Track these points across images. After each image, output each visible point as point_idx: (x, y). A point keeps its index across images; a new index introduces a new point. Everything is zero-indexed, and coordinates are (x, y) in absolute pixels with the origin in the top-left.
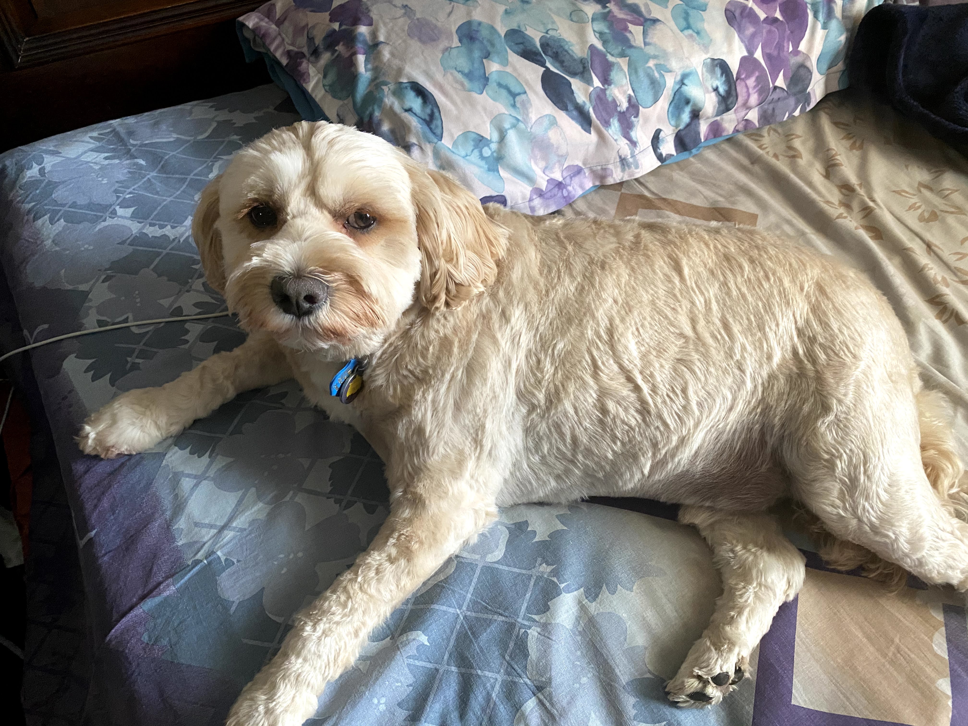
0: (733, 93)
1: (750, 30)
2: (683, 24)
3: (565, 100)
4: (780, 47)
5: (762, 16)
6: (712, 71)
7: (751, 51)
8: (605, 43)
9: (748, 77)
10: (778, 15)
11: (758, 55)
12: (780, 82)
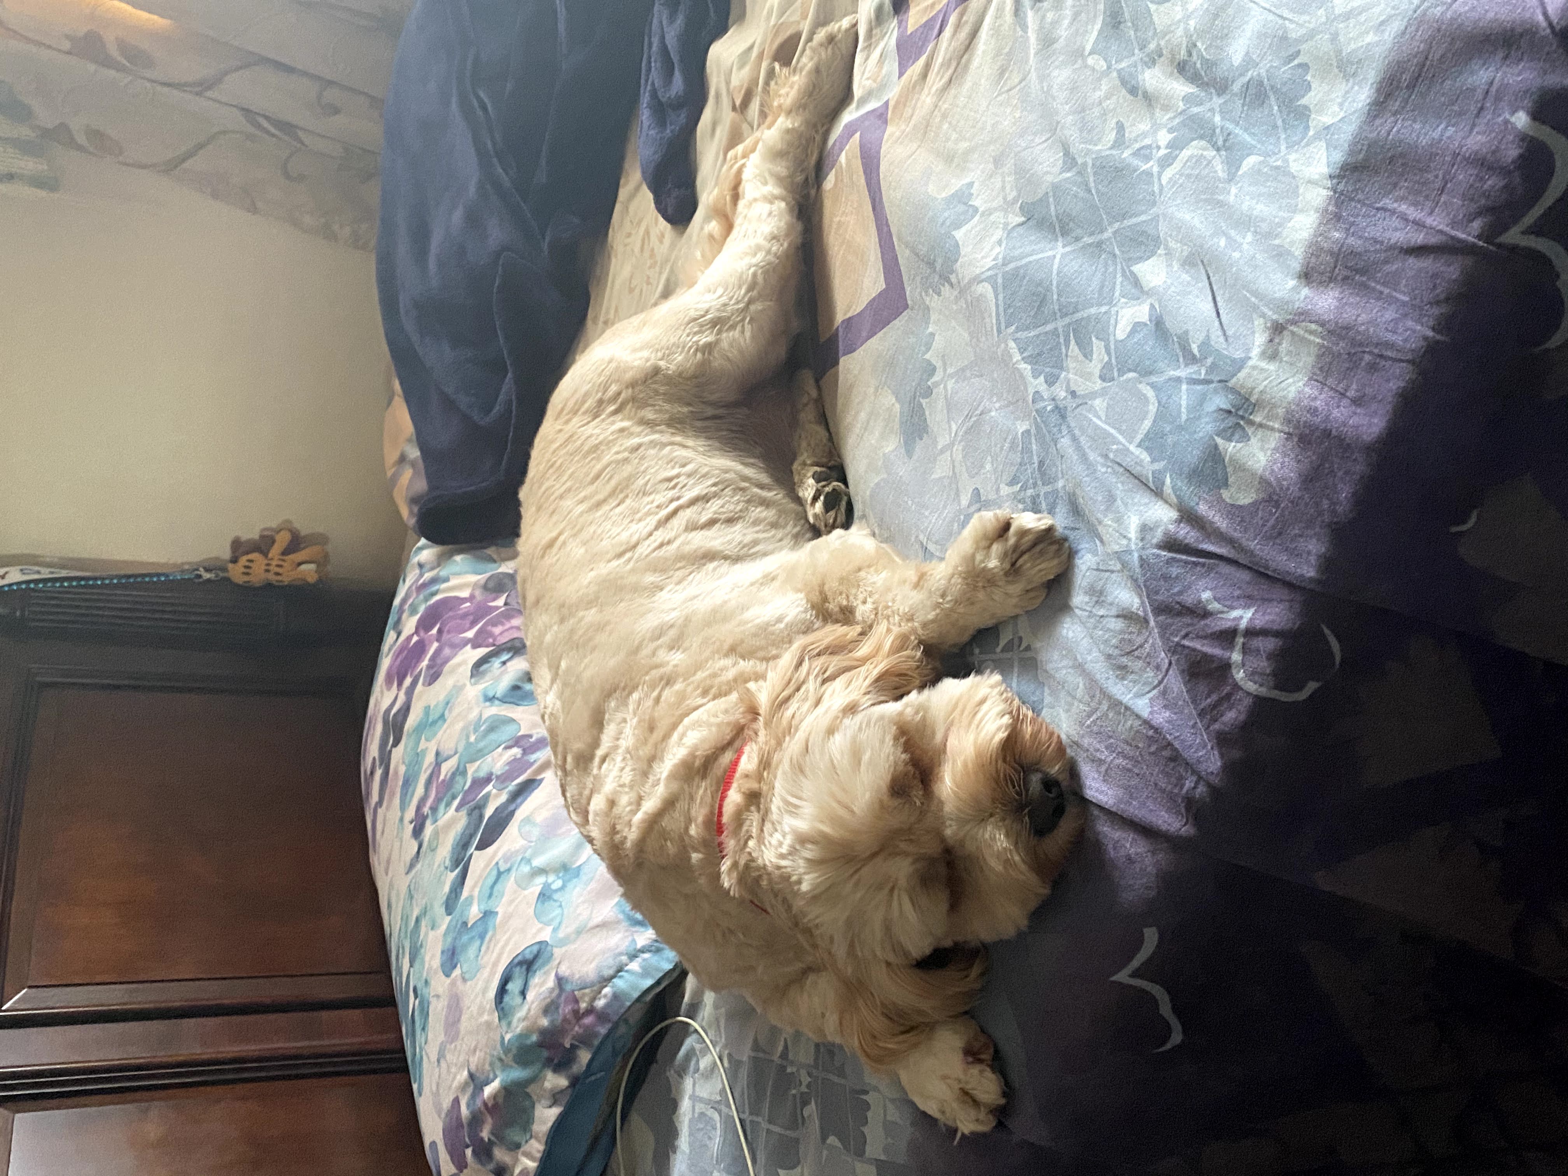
0: (509, 645)
1: (447, 651)
2: (440, 722)
3: (504, 815)
4: (464, 616)
5: (436, 645)
6: (484, 673)
7: (467, 642)
8: (454, 798)
9: (491, 635)
10: (434, 631)
11: (470, 634)
12: (500, 602)
